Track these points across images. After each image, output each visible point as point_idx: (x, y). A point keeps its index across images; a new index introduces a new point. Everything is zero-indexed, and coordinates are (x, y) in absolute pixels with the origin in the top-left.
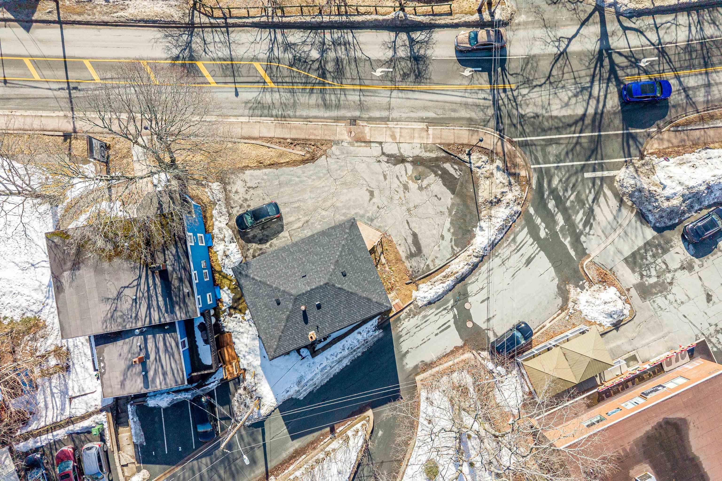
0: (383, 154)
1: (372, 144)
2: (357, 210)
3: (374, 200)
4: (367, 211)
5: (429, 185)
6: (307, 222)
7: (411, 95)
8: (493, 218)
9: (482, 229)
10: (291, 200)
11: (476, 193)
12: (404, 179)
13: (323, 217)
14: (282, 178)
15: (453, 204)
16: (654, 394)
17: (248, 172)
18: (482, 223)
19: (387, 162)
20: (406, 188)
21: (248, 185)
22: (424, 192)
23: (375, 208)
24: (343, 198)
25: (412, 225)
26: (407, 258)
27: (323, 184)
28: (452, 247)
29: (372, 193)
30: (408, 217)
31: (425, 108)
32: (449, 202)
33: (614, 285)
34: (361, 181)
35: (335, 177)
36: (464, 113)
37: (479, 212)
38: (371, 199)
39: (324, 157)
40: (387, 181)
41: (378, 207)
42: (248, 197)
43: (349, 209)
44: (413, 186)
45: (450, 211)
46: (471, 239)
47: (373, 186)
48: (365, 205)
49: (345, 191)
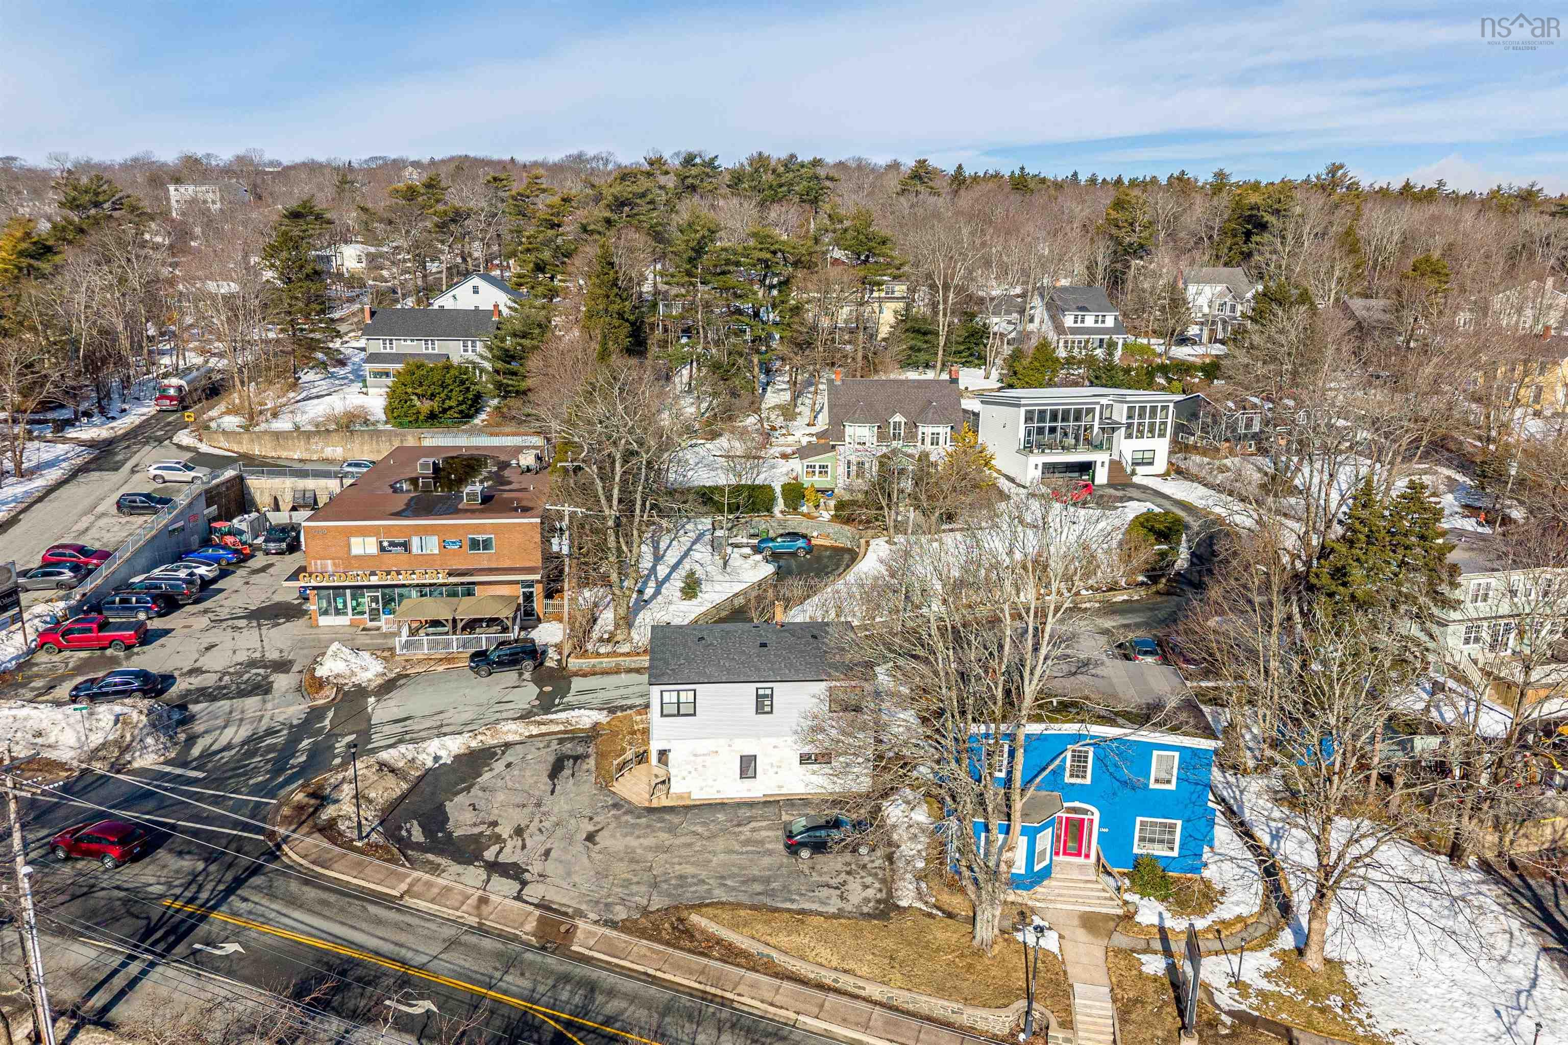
0: (524, 883)
1: (536, 901)
2: (633, 820)
3: (591, 828)
4: (617, 817)
5: (475, 825)
6: (739, 825)
7: (386, 947)
8: (410, 758)
9: (436, 758)
10: (756, 857)
11: (403, 797)
12: (513, 842)
13: (704, 824)
14: (760, 888)
15: (459, 793)
16: (397, 540)
17: (832, 910)
18: (430, 764)
19: (527, 870)
20: (519, 831)
21: (838, 892)
22: (493, 817)
23: (596, 819)
24: (649, 841)
25: (550, 788)
26: (586, 756)
27: (678, 867)
28: (504, 753)
29: (590, 838)
30: (547, 798)
31: (379, 922)
32: (460, 797)
33: (313, 677)
34: (598, 857)
35: (647, 873)
36: (311, 893)
37: (421, 778)
38: (600, 829)
39: (654, 907)
40: (548, 846)
41: (591, 819)
42: (843, 876)
43: (648, 826)
44: (505, 830)
45: (469, 787)
46: (463, 754)
47: (579, 847)
48: (613, 825)
49: (639, 851)
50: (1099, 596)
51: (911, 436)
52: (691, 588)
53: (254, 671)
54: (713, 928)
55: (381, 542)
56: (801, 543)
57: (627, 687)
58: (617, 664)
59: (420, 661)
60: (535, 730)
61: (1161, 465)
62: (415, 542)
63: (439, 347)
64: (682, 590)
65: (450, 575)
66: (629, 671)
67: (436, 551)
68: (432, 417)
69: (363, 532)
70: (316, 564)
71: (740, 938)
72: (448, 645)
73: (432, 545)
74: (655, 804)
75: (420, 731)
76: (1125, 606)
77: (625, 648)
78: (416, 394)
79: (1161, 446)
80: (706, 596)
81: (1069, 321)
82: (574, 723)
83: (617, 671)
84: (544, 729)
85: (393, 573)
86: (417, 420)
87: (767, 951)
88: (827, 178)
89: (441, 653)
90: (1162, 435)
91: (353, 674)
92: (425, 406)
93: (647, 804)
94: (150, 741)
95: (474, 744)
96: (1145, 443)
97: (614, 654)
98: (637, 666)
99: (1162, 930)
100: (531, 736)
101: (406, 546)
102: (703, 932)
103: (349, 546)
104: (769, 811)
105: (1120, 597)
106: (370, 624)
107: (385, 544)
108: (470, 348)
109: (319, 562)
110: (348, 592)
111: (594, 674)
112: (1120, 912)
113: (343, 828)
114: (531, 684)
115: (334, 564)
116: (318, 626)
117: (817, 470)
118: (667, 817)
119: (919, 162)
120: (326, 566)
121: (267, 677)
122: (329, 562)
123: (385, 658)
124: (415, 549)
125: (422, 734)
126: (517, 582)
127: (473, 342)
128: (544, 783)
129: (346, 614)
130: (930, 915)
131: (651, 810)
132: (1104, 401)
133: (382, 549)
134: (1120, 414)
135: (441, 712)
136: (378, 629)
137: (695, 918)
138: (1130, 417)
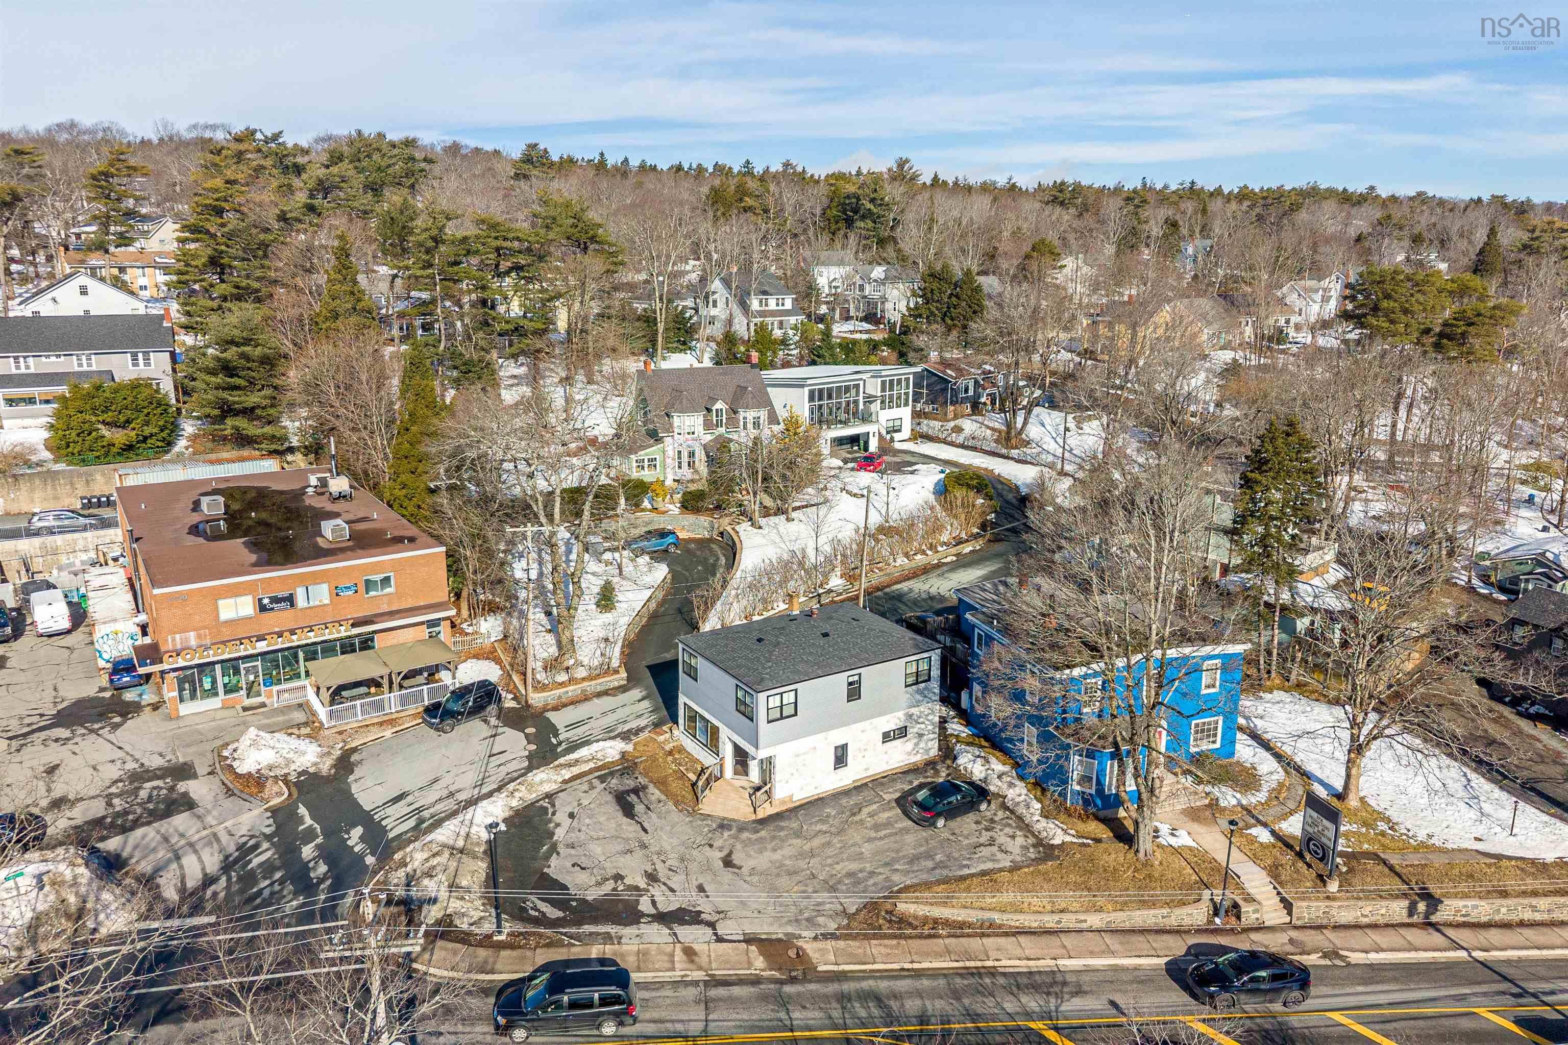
0: (712, 925)
1: (739, 938)
2: (754, 837)
3: (720, 855)
4: (736, 837)
5: (599, 884)
6: (854, 815)
10: (898, 838)
12: (657, 891)
13: (822, 821)
14: (930, 864)
15: (547, 857)
16: (277, 596)
17: (1006, 865)
18: (485, 835)
19: (700, 912)
20: (652, 877)
21: (996, 849)
22: (611, 872)
23: (716, 844)
24: (787, 851)
25: (638, 827)
26: (644, 788)
27: (838, 867)
28: (553, 805)
29: (728, 862)
30: (645, 838)
32: (554, 861)
33: (239, 776)
34: (755, 879)
35: (815, 881)
38: (730, 854)
39: (852, 910)
40: (696, 883)
41: (711, 846)
42: (986, 834)
44: (636, 881)
45: (554, 849)
46: (511, 817)
47: (727, 875)
48: (739, 846)
49: (787, 862)
50: (954, 550)
51: (732, 422)
52: (606, 599)
53: (148, 785)
54: (922, 910)
55: (260, 600)
56: (670, 539)
57: (613, 711)
58: (583, 691)
59: (357, 730)
60: (567, 774)
61: (906, 433)
62: (300, 593)
63: (96, 363)
64: (598, 605)
65: (354, 625)
66: (599, 695)
67: (327, 601)
68: (129, 449)
69: (235, 592)
70: (173, 640)
71: (956, 911)
72: (379, 706)
73: (322, 594)
74: (761, 814)
75: (434, 805)
76: (975, 557)
77: (581, 673)
78: (103, 422)
79: (905, 413)
80: (623, 605)
81: (755, 305)
82: (599, 756)
83: (585, 698)
84: (576, 770)
85: (286, 634)
86: (106, 455)
87: (987, 915)
88: (425, 160)
89: (375, 717)
90: (906, 404)
91: (289, 762)
92: (119, 437)
93: (753, 817)
94: (106, 896)
95: (514, 803)
96: (895, 413)
97: (572, 681)
98: (603, 688)
99: (1244, 808)
100: (565, 782)
101: (290, 600)
102: (916, 917)
103: (217, 609)
104: (867, 793)
105: (967, 549)
106: (248, 702)
107: (266, 601)
108: (141, 361)
109: (178, 636)
110: (218, 667)
111: (565, 705)
112: (1207, 802)
113: (465, 927)
114: (506, 729)
115: (199, 637)
116: (178, 717)
117: (646, 463)
118: (783, 824)
119: (529, 146)
120: (187, 640)
121: (172, 789)
122: (192, 634)
123: (308, 736)
124: (301, 602)
125: (439, 807)
126: (422, 623)
127: (146, 354)
128: (629, 827)
129: (216, 694)
130: (1084, 845)
131: (763, 822)
132: (864, 376)
133: (263, 608)
134: (873, 387)
135: (436, 780)
136: (263, 705)
137: (902, 907)
138: (883, 390)
